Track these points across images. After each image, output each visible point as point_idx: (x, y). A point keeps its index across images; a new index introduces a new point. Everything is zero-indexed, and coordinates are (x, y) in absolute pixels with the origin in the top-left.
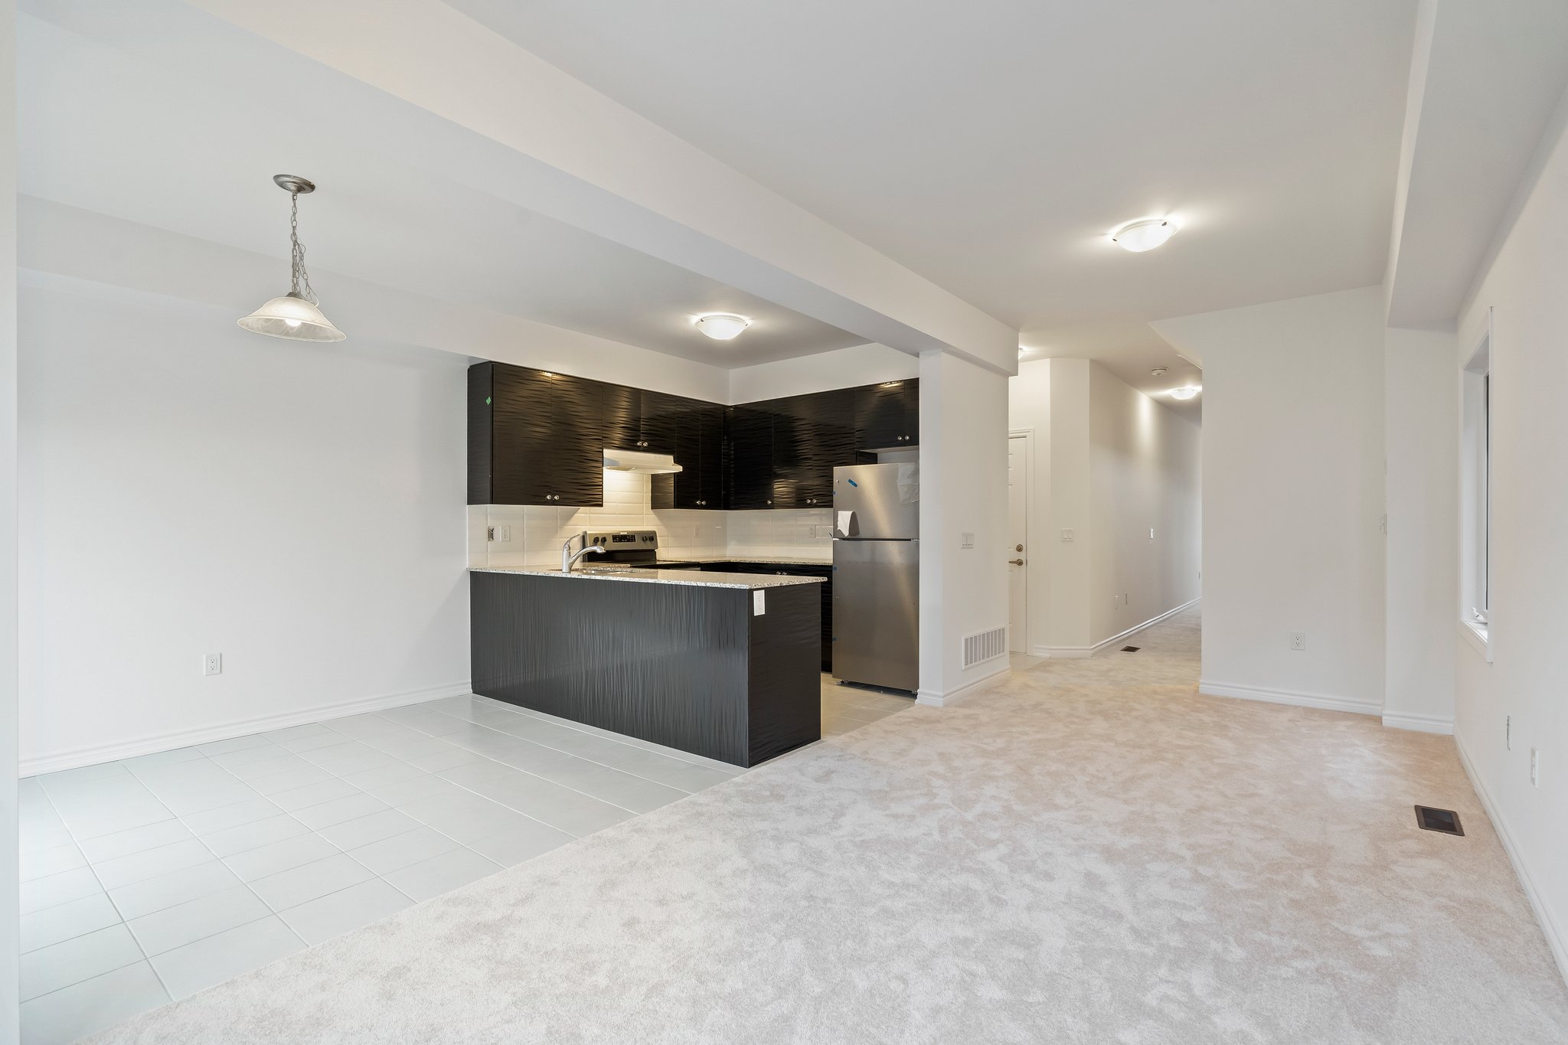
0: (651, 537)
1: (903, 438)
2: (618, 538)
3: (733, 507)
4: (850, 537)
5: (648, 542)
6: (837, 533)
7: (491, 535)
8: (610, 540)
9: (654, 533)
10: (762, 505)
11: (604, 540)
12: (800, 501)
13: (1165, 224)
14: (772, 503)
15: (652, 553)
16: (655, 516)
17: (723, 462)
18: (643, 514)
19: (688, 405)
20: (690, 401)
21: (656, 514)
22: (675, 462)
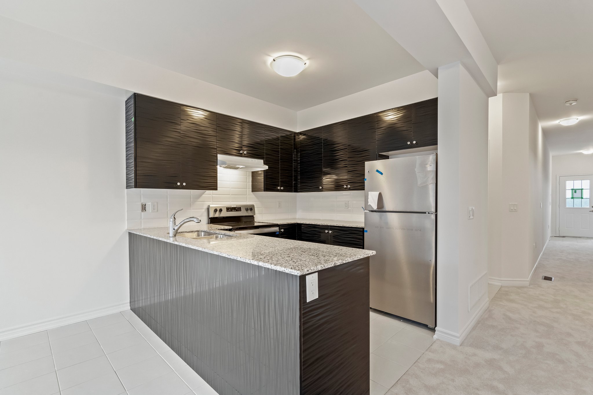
0: (251, 208)
1: (412, 143)
2: (229, 209)
3: (298, 191)
4: (377, 210)
5: (249, 211)
6: (366, 206)
7: (144, 208)
8: (224, 210)
9: (253, 206)
10: (317, 190)
11: (221, 210)
12: (338, 187)
14: (322, 188)
15: (252, 217)
16: (254, 196)
17: (294, 165)
18: (247, 195)
19: (272, 131)
20: (276, 128)
21: (254, 195)
22: (264, 164)
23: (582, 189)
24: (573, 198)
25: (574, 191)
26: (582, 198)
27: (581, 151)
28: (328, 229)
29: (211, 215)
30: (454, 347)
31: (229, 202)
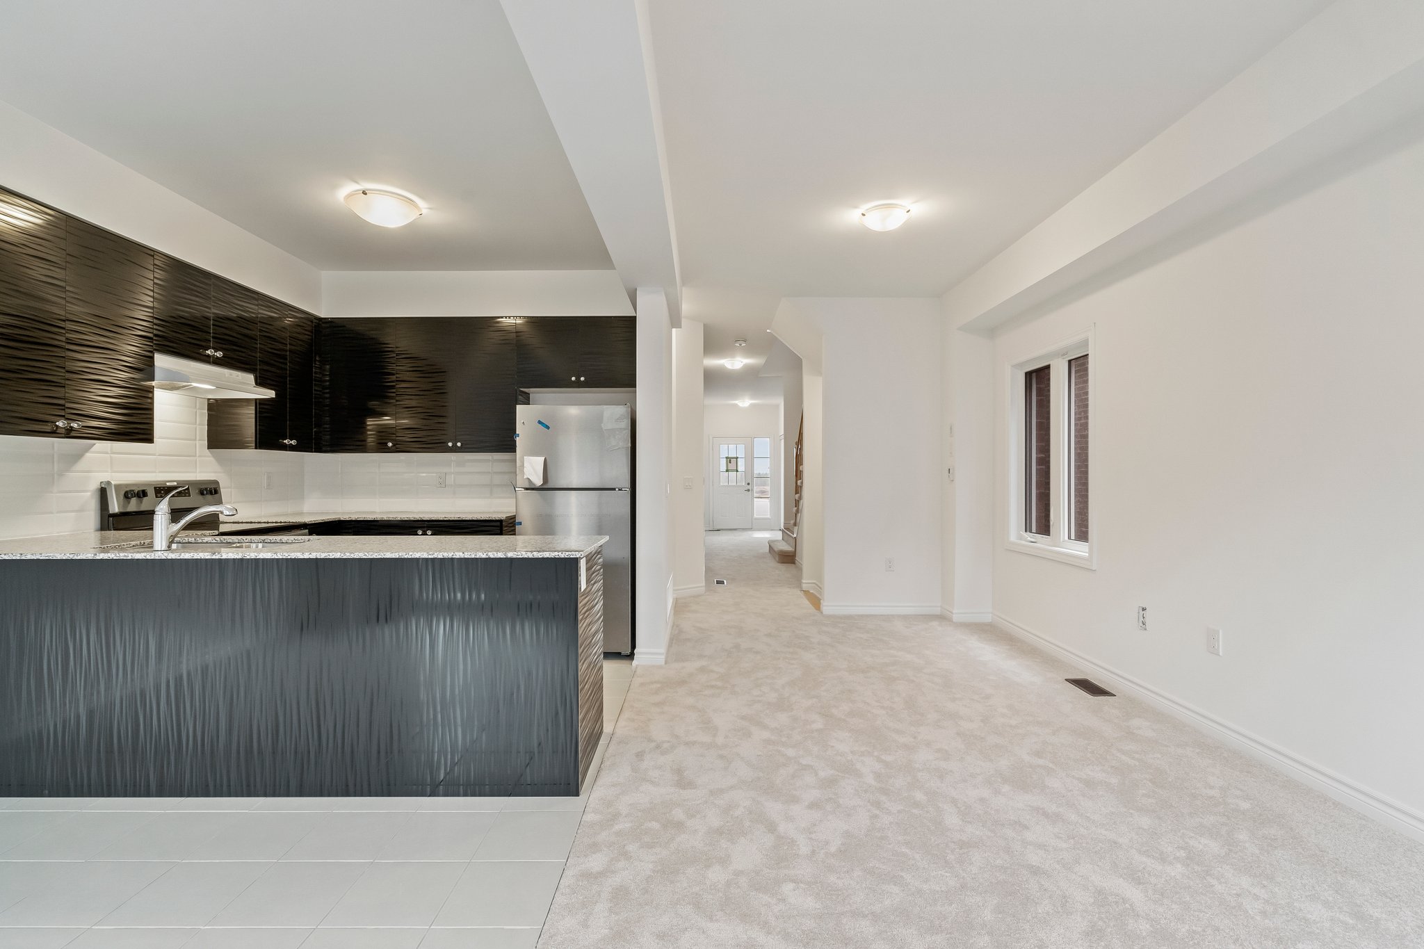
0: (211, 489)
1: (578, 379)
2: (161, 491)
3: (324, 449)
4: (542, 486)
5: (208, 496)
8: (151, 494)
9: (217, 483)
11: (141, 494)
13: (908, 211)
14: (396, 444)
16: (212, 459)
17: (315, 390)
18: (195, 456)
19: (273, 308)
20: (277, 303)
21: (214, 457)
22: (256, 383)
23: (737, 458)
24: (727, 471)
25: (729, 459)
26: (737, 471)
27: (736, 402)
28: (424, 527)
29: (115, 507)
30: (660, 667)
31: (155, 472)
